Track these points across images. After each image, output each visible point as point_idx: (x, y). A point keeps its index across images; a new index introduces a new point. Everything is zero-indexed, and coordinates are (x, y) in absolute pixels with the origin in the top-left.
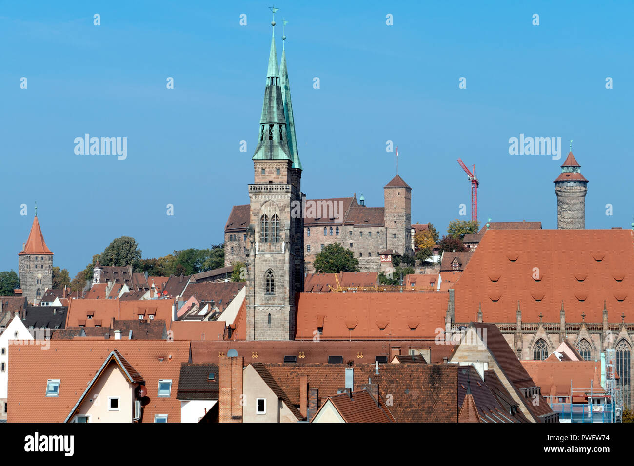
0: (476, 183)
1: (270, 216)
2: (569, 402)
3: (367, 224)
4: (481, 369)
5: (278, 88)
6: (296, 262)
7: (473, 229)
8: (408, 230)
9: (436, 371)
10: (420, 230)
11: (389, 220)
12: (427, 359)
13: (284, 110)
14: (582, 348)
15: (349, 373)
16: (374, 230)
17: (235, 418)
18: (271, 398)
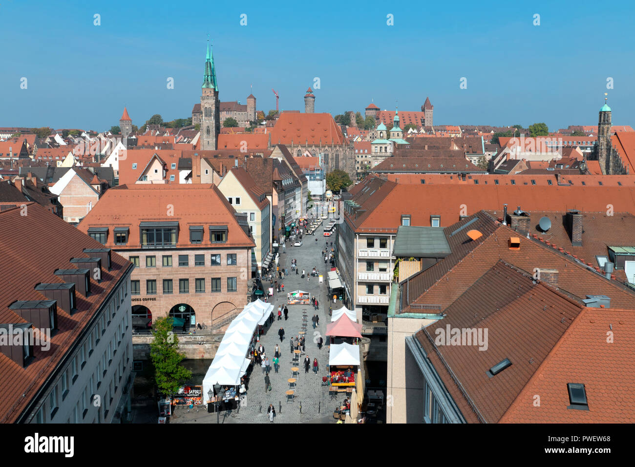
0: (278, 97)
1: (208, 108)
2: (308, 171)
3: (241, 111)
4: (280, 159)
5: (210, 63)
6: (217, 123)
7: (277, 112)
8: (255, 113)
9: (266, 160)
10: (259, 113)
11: (248, 109)
12: (262, 156)
13: (212, 71)
14: (313, 152)
15: (236, 161)
16: (243, 113)
17: (198, 176)
18: (210, 169)
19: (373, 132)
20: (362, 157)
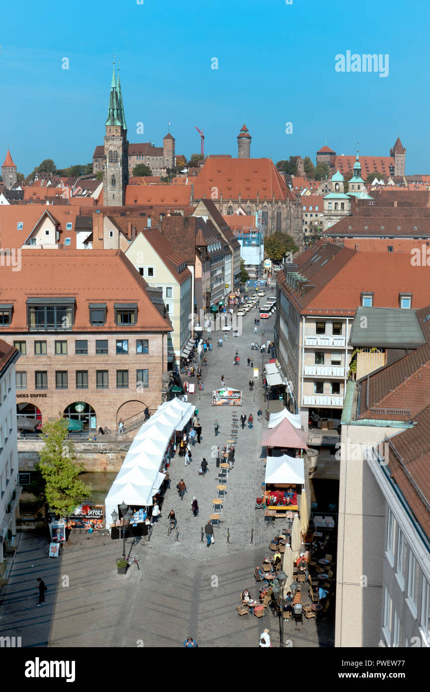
0: (203, 137)
1: (113, 151)
2: (242, 233)
3: (155, 155)
4: (205, 219)
5: (116, 93)
6: (125, 171)
7: (202, 157)
8: (174, 158)
9: (187, 220)
10: (178, 158)
11: (165, 153)
12: (182, 214)
13: (119, 103)
14: (248, 210)
15: (149, 220)
16: (158, 158)
17: (100, 239)
18: (115, 231)
19: (326, 184)
20: (311, 215)
